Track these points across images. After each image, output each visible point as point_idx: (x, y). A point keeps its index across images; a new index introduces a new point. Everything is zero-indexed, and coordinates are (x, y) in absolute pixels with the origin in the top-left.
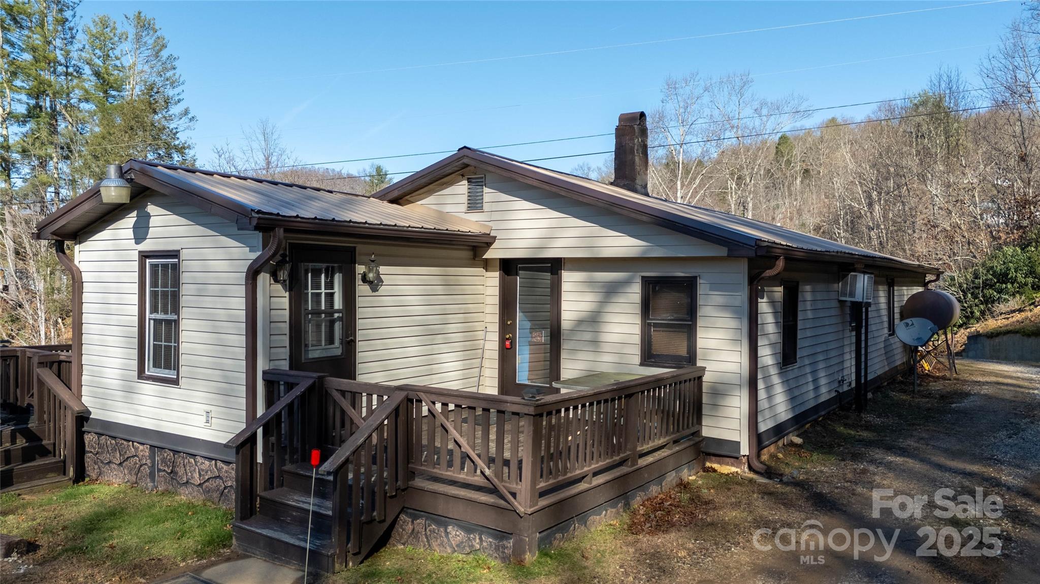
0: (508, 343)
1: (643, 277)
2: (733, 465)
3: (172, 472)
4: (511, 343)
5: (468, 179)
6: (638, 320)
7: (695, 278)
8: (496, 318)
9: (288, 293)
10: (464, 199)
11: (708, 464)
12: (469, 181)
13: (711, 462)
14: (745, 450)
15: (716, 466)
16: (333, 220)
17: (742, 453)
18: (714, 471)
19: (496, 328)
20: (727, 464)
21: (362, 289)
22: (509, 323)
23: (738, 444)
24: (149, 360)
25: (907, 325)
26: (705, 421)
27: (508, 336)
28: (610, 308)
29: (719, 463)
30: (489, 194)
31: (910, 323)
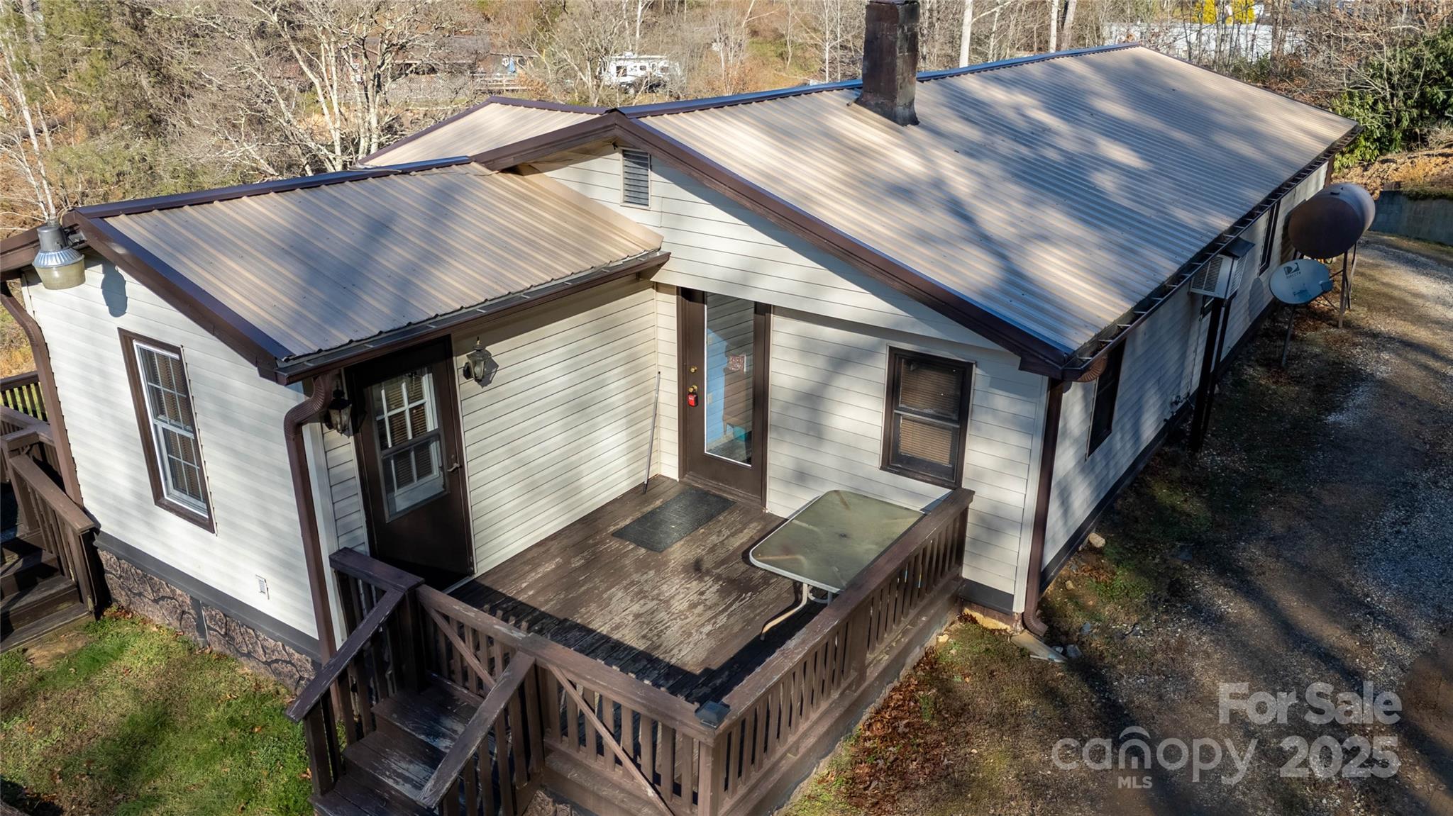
0: (691, 398)
1: (892, 349)
2: (1000, 620)
3: (226, 634)
4: (696, 399)
5: (624, 151)
6: (881, 407)
7: (970, 365)
8: (674, 363)
9: (352, 438)
10: (619, 183)
11: (967, 611)
12: (625, 154)
13: (971, 608)
14: (1019, 607)
15: (977, 615)
16: (410, 324)
17: (1015, 609)
18: (974, 621)
19: (674, 375)
20: (994, 617)
21: (465, 387)
22: (693, 370)
23: (1010, 598)
24: (166, 479)
25: (1289, 270)
26: (966, 560)
27: (691, 390)
28: (842, 382)
29: (982, 613)
30: (657, 183)
31: (1294, 267)
